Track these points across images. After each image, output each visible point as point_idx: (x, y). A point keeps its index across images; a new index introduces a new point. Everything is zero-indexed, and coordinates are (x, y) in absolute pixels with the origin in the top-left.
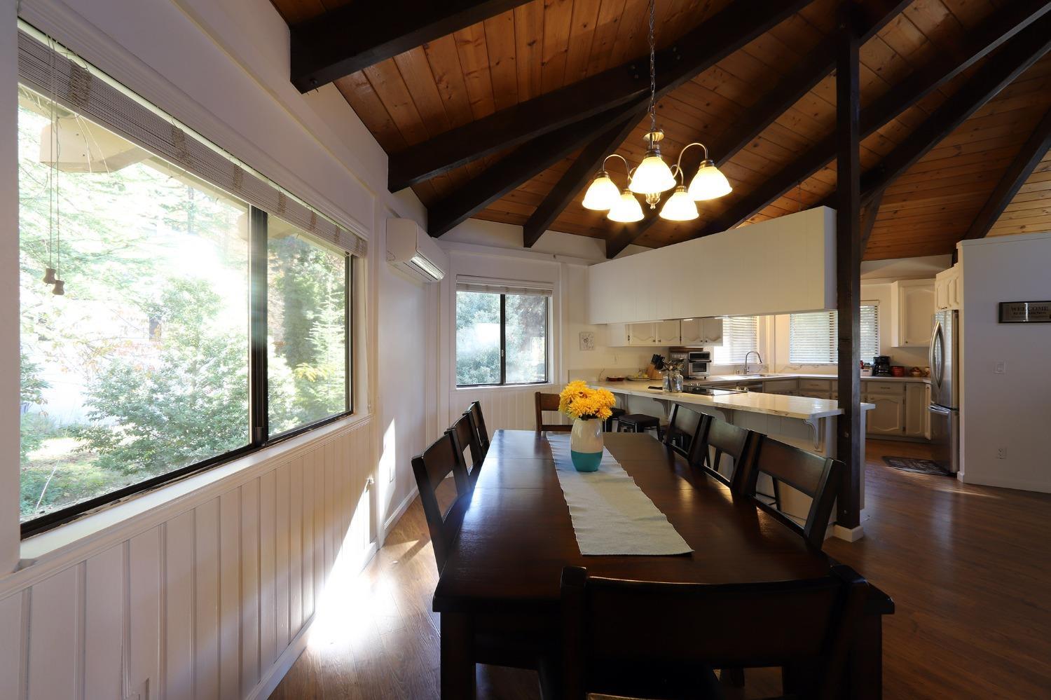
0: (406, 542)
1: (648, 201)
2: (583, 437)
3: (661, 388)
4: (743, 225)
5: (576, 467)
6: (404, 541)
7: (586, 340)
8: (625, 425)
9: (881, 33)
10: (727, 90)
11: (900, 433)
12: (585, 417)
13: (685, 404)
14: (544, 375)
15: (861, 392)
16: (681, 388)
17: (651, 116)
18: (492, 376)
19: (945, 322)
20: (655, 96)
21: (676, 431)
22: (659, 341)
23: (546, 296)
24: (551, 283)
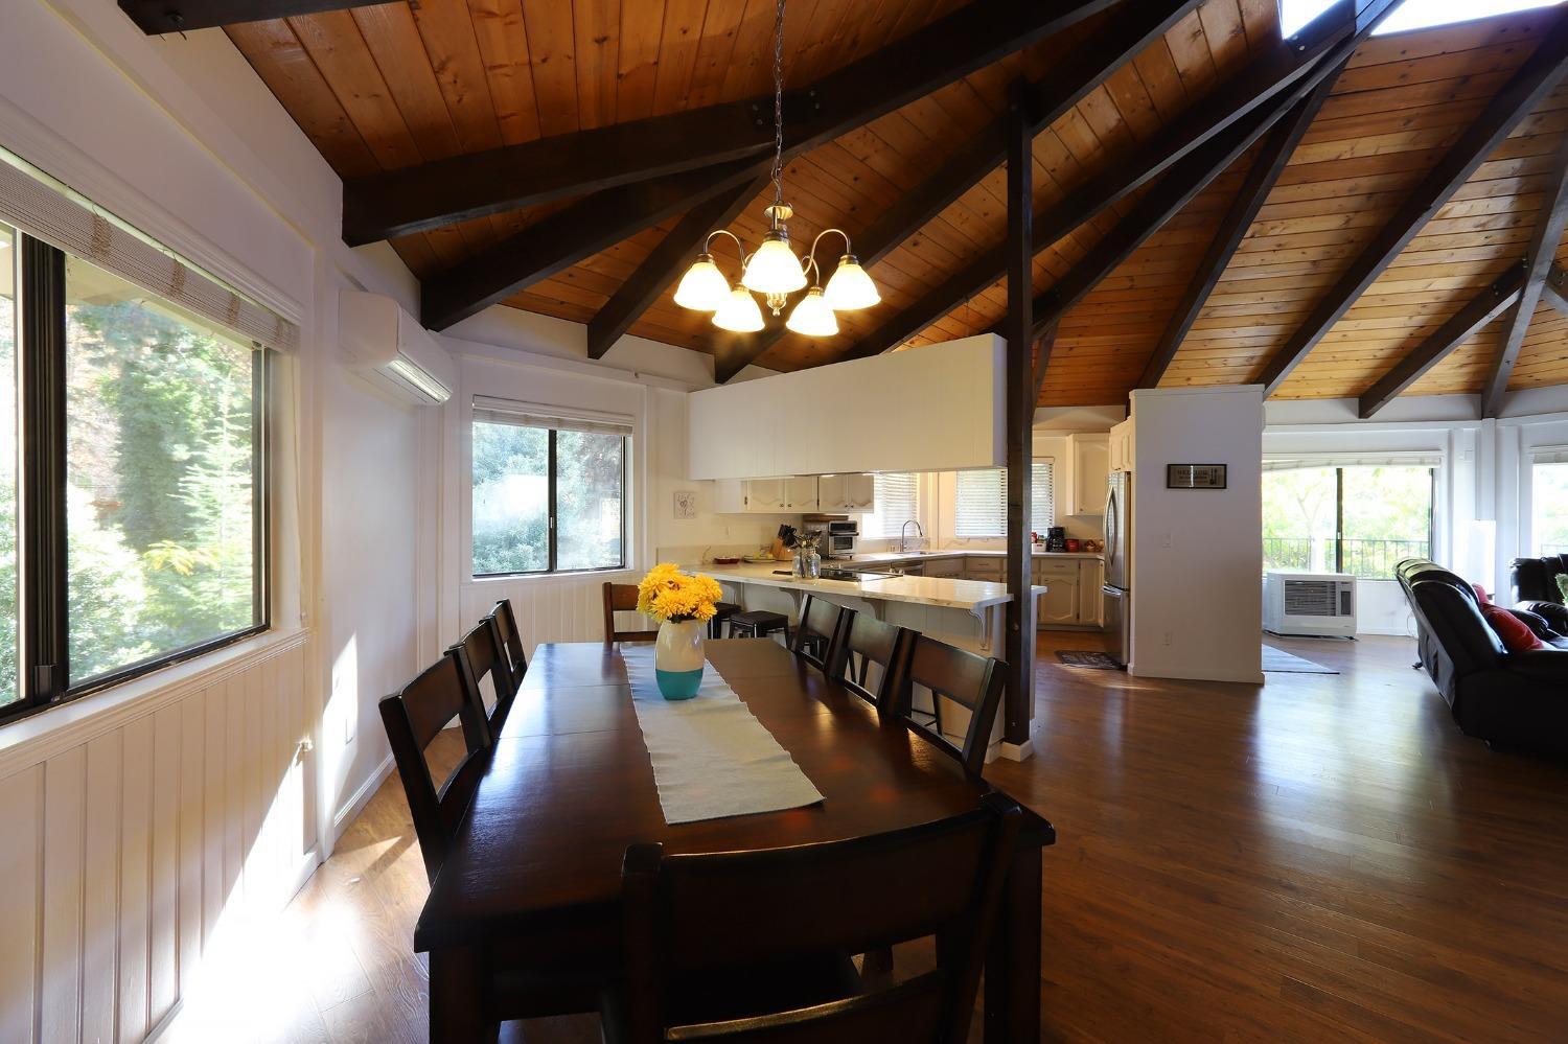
0: (376, 842)
1: (770, 303)
2: (674, 648)
3: (790, 573)
4: (900, 348)
5: (662, 692)
6: (372, 841)
7: (683, 504)
8: (740, 627)
9: (1056, 124)
10: (880, 163)
11: (1074, 621)
12: (677, 618)
13: (821, 595)
14: (619, 557)
15: (1033, 573)
16: (817, 573)
17: (776, 182)
18: (535, 558)
19: (1118, 486)
20: (781, 157)
21: (809, 633)
22: (790, 506)
23: (623, 435)
24: (631, 415)
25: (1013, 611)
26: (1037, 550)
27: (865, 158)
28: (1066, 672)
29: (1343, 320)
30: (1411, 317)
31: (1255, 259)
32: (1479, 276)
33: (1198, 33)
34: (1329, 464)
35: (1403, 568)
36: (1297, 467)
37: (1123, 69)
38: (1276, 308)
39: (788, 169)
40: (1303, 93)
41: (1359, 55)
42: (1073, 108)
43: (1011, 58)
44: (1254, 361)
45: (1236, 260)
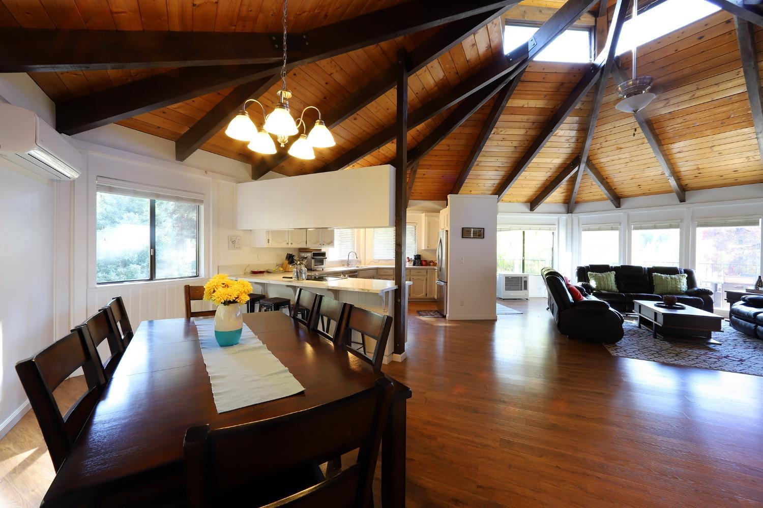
0: (18, 454)
1: (279, 140)
2: (225, 320)
3: (291, 278)
4: (348, 168)
5: (219, 343)
6: (14, 454)
7: (233, 242)
8: (265, 306)
9: (418, 73)
10: (338, 77)
11: (425, 297)
12: (227, 303)
13: (307, 288)
14: (195, 271)
15: (407, 275)
16: (305, 277)
17: (283, 78)
18: (142, 272)
19: (443, 236)
20: (286, 66)
21: (300, 307)
22: (292, 244)
23: (198, 204)
24: (203, 194)
25: (398, 293)
26: (409, 265)
27: (331, 74)
28: (421, 320)
29: (525, 171)
30: (547, 172)
31: (495, 143)
32: (567, 159)
33: (474, 45)
34: (520, 229)
35: (543, 271)
36: (510, 230)
37: (445, 53)
38: (502, 164)
39: (291, 73)
40: (511, 78)
41: (530, 67)
42: (425, 67)
43: (399, 39)
44: (495, 186)
45: (488, 143)
